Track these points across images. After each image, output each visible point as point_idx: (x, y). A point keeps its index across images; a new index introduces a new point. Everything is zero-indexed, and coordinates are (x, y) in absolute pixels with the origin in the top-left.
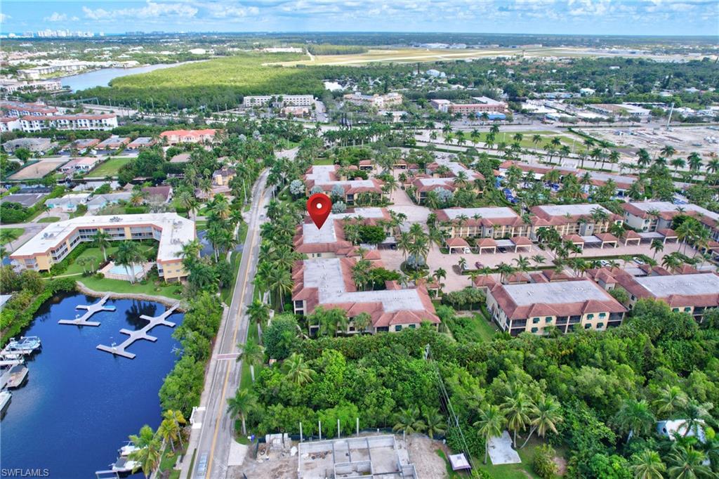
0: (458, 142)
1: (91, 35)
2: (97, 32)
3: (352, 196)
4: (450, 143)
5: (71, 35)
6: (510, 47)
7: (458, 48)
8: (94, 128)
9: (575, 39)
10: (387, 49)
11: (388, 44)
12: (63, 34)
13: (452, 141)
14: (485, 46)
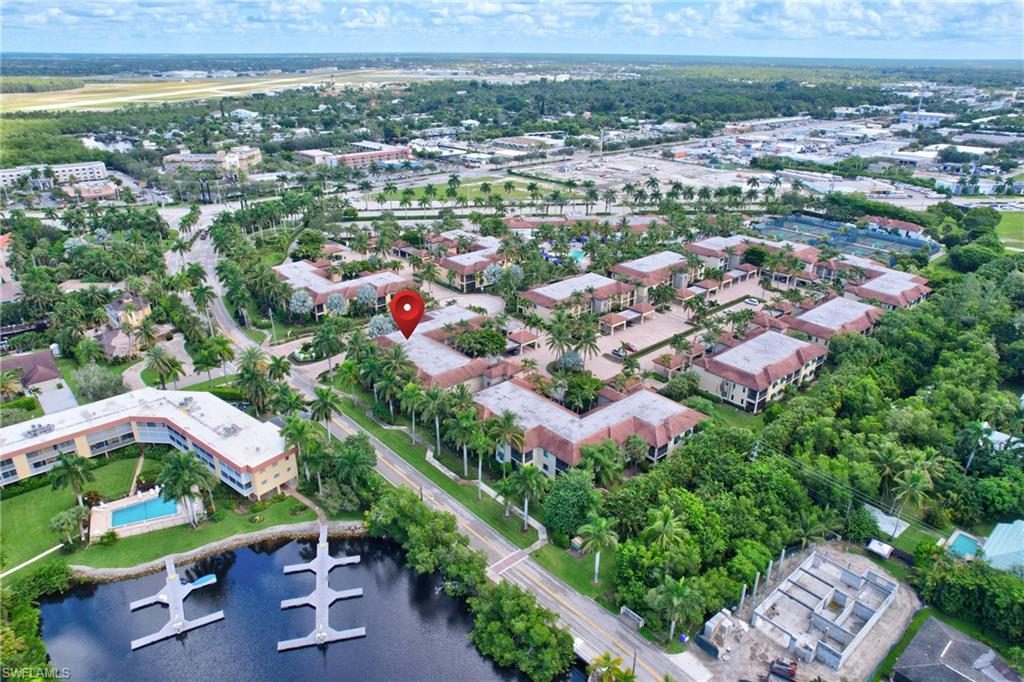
0: (420, 204)
3: (384, 298)
4: (408, 206)
6: (298, 72)
7: (226, 76)
9: (370, 59)
10: (111, 81)
11: (103, 73)
13: (410, 205)
14: (262, 72)
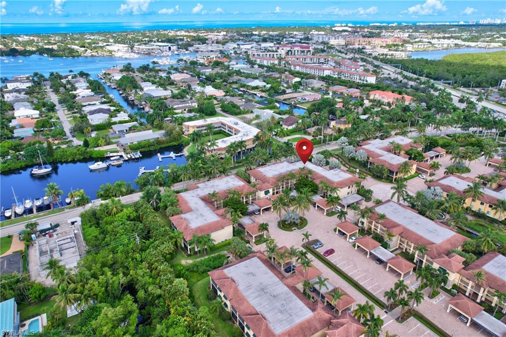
8: (360, 81)
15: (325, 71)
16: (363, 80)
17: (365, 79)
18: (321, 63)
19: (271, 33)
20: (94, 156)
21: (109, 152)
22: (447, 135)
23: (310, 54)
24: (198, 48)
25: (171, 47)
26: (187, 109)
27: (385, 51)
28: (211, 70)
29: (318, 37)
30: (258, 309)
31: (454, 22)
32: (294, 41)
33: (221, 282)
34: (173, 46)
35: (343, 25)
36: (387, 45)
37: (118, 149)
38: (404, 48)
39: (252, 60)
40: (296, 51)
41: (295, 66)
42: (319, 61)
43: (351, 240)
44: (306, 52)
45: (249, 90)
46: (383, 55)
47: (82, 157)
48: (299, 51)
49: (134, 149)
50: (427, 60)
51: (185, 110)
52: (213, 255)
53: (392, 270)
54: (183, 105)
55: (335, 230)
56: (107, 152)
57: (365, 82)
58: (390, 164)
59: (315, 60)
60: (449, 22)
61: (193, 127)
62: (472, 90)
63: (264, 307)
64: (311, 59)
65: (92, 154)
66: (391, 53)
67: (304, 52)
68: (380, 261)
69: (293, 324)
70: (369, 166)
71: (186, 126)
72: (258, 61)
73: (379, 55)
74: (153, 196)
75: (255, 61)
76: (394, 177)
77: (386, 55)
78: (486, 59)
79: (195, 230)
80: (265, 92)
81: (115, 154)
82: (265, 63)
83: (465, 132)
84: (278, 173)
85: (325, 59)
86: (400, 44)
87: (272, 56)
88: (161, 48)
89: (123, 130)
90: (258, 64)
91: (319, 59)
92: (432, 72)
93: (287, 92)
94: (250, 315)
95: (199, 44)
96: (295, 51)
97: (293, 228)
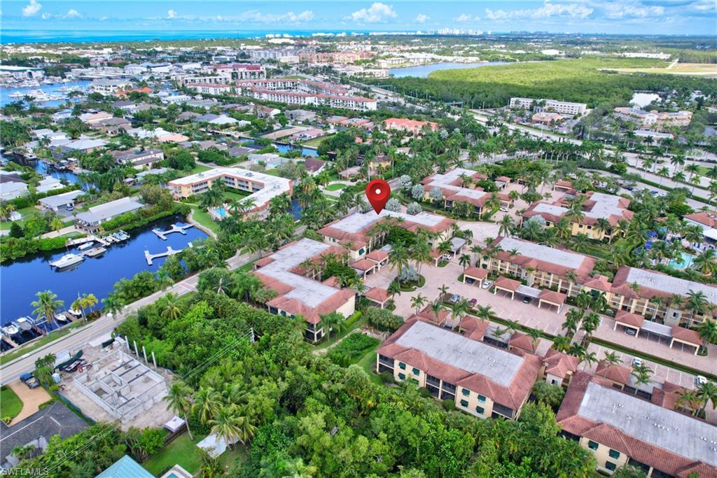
1: (480, 33)
2: (485, 31)
3: (451, 203)
5: (463, 33)
8: (357, 109)
12: (457, 32)
15: (306, 98)
16: (362, 107)
17: (364, 105)
18: (288, 88)
19: (183, 49)
20: (46, 247)
21: (69, 239)
22: (496, 163)
23: (263, 77)
24: (82, 74)
25: (33, 72)
26: (150, 164)
27: (360, 69)
28: (134, 106)
29: (259, 53)
30: (469, 369)
31: (411, 32)
32: (228, 60)
33: (402, 355)
34: (35, 70)
35: (277, 36)
36: (355, 61)
37: (83, 232)
38: (377, 65)
39: (190, 89)
40: (244, 74)
41: (260, 94)
42: (285, 86)
43: (484, 287)
44: (257, 73)
45: (218, 130)
46: (360, 74)
47: (24, 253)
48: (248, 74)
49: (110, 228)
50: (418, 78)
51: (148, 165)
52: (346, 337)
53: (545, 305)
54: (143, 158)
55: (461, 279)
56: (67, 238)
57: (365, 110)
58: (473, 200)
59: (279, 85)
60: (405, 31)
61: (188, 186)
62: (485, 111)
63: (472, 366)
64: (274, 83)
65: (41, 246)
66: (369, 71)
67: (254, 74)
68: (527, 299)
69: (514, 373)
70: (445, 206)
71: (175, 186)
72: (200, 90)
73: (355, 74)
74: (218, 282)
75: (195, 89)
76: (480, 213)
77: (364, 74)
78: (475, 76)
79: (317, 309)
80: (243, 131)
81: (83, 240)
82: (212, 91)
83: (511, 158)
84: (360, 227)
85: (293, 83)
86: (371, 59)
87: (213, 81)
88: (13, 74)
89: (66, 205)
90: (201, 94)
91: (285, 83)
92: (434, 93)
93: (275, 129)
94: (464, 378)
95: (80, 67)
96: (241, 73)
97: (414, 287)
